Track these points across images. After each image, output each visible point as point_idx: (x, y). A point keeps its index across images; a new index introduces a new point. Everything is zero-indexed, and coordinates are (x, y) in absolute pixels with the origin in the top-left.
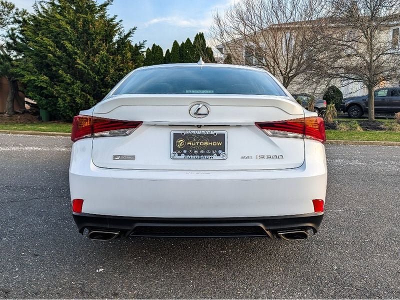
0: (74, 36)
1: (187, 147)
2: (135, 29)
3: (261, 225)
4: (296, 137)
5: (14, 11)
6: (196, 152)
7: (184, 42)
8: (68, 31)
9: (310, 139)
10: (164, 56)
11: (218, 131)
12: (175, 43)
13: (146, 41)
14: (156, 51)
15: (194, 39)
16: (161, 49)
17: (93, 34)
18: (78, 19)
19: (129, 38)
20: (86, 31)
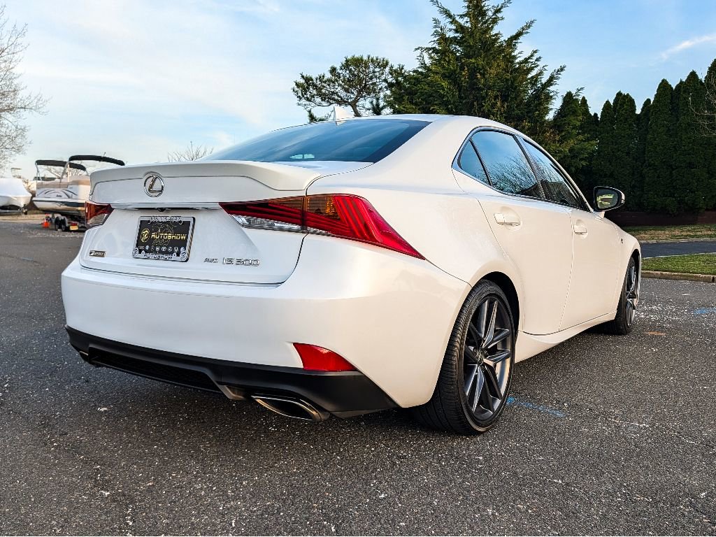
0: (453, 95)
1: (150, 241)
2: (562, 69)
3: (208, 373)
4: (290, 230)
5: (387, 69)
6: (157, 249)
7: (684, 80)
8: (444, 90)
9: (314, 233)
10: (638, 111)
11: (185, 217)
12: (664, 85)
13: (582, 89)
14: (622, 105)
15: (707, 70)
16: (631, 102)
17: (483, 89)
18: (462, 69)
19: (551, 88)
20: (473, 86)
